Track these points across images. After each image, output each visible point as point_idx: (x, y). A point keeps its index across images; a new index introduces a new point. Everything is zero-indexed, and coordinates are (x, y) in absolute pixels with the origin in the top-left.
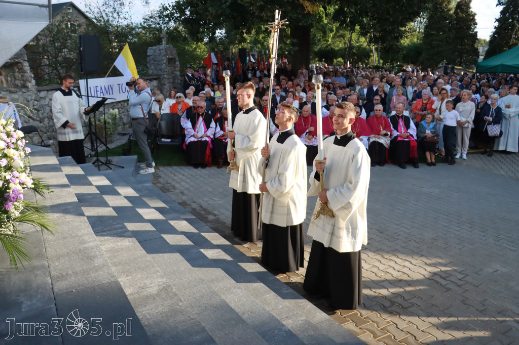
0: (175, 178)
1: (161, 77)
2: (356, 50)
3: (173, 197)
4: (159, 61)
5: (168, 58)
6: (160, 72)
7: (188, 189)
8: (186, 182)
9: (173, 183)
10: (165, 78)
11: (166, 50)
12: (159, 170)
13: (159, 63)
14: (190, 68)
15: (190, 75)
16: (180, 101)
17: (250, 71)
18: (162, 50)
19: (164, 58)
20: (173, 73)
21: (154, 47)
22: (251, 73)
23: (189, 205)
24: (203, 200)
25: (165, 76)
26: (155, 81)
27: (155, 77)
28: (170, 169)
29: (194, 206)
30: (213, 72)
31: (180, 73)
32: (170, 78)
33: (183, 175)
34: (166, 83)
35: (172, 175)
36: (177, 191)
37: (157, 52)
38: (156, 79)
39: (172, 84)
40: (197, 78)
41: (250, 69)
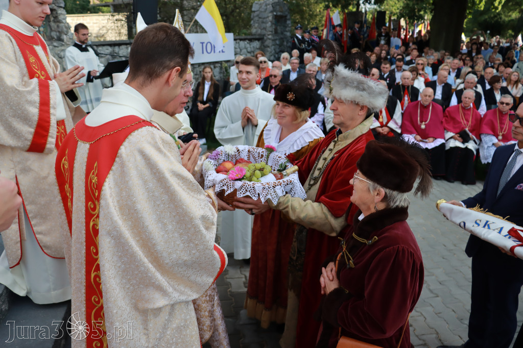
1: (265, 38)
4: (264, 18)
5: (276, 15)
6: (264, 32)
11: (273, 5)
13: (264, 20)
14: (300, 28)
15: (300, 37)
16: (264, 67)
19: (270, 15)
20: (282, 33)
21: (260, 2)
25: (270, 36)
26: (257, 42)
27: (257, 37)
32: (276, 40)
37: (263, 6)
38: (258, 40)
39: (278, 47)
40: (308, 42)
41: (383, 35)
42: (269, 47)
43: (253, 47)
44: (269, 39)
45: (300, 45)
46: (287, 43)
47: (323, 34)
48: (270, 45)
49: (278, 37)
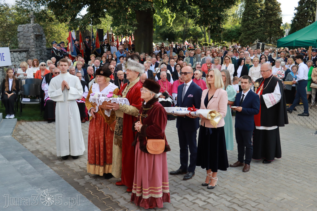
0: (33, 131)
1: (30, 50)
2: (192, 32)
3: (29, 147)
4: (28, 37)
5: (36, 35)
6: (28, 46)
7: (43, 140)
8: (42, 134)
9: (31, 135)
11: (34, 28)
12: (21, 124)
13: (28, 38)
15: (56, 49)
16: (44, 68)
17: (105, 47)
18: (30, 27)
19: (32, 34)
20: (40, 47)
21: (23, 25)
22: (106, 48)
23: (41, 153)
24: (54, 149)
26: (24, 53)
27: (25, 50)
28: (30, 123)
29: (45, 153)
30: (73, 47)
33: (41, 129)
35: (32, 129)
36: (33, 141)
37: (26, 29)
38: (25, 51)
39: (39, 56)
40: (59, 51)
41: (106, 45)
42: (33, 56)
43: (22, 56)
44: (33, 51)
45: (57, 54)
46: (44, 53)
47: (68, 46)
48: (34, 55)
49: (38, 49)
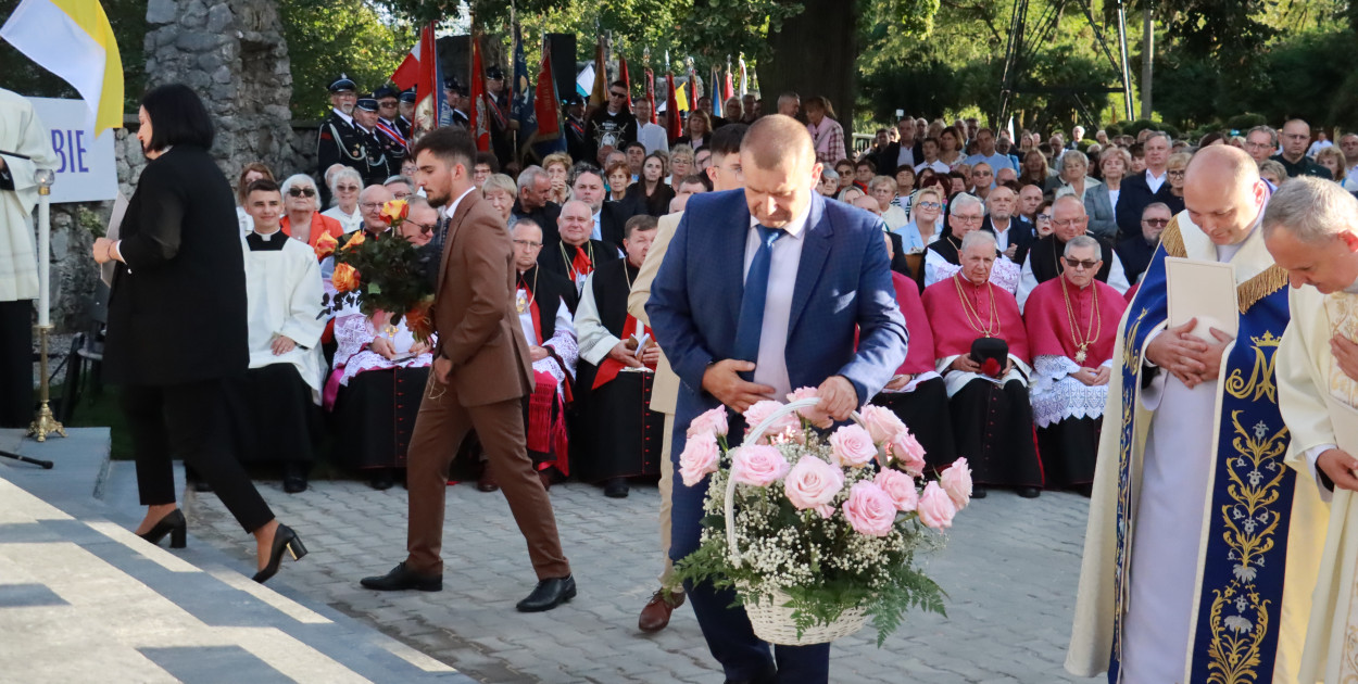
4: (200, 51)
5: (243, 43)
8: (340, 536)
10: (227, 129)
11: (232, 4)
13: (203, 59)
14: (349, 87)
15: (349, 120)
16: (302, 207)
17: (609, 125)
19: (222, 38)
20: (259, 109)
22: (614, 132)
25: (228, 119)
31: (294, 116)
33: (326, 511)
34: (231, 149)
37: (192, 9)
40: (368, 137)
41: (613, 114)
45: (351, 149)
46: (281, 145)
49: (252, 123)
